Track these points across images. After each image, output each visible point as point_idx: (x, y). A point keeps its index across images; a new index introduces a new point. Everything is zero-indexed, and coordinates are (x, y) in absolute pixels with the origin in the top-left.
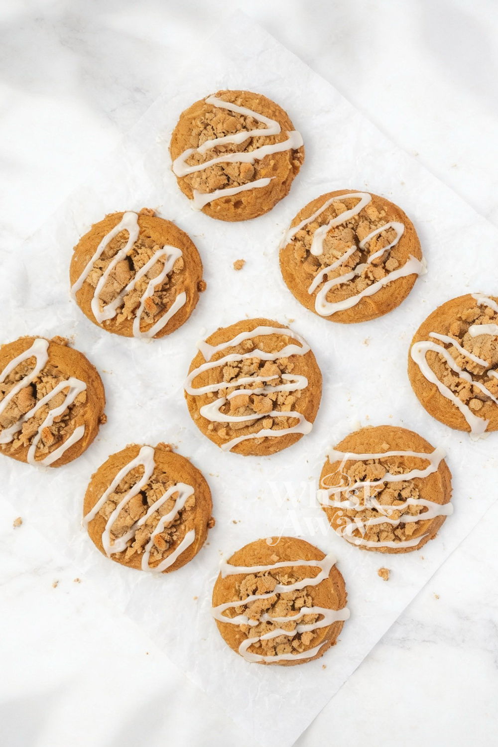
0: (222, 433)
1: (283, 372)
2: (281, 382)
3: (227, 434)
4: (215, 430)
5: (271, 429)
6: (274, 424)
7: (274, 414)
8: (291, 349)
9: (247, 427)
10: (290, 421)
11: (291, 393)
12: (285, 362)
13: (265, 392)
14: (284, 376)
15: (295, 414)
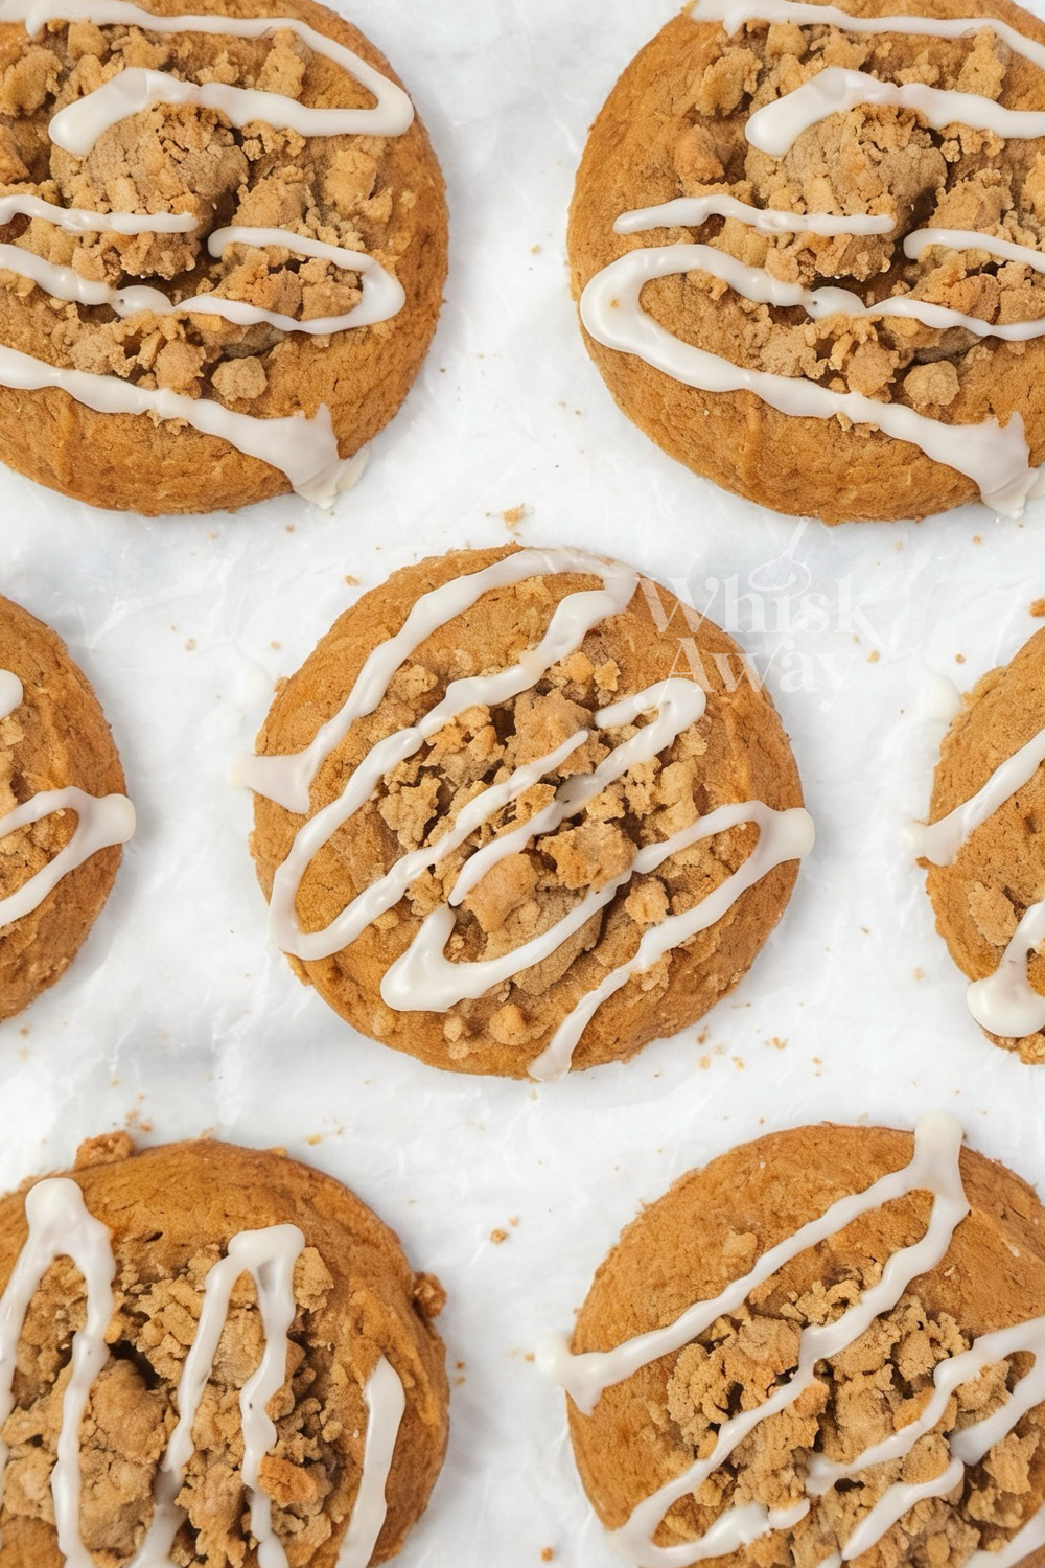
0: (505, 1025)
1: (592, 705)
2: (608, 742)
3: (527, 1019)
4: (476, 1029)
5: (670, 912)
6: (670, 890)
7: (650, 857)
8: (574, 616)
9: (584, 954)
10: (723, 848)
11: (665, 757)
12: (579, 668)
13: (572, 810)
14: (606, 719)
15: (727, 816)
